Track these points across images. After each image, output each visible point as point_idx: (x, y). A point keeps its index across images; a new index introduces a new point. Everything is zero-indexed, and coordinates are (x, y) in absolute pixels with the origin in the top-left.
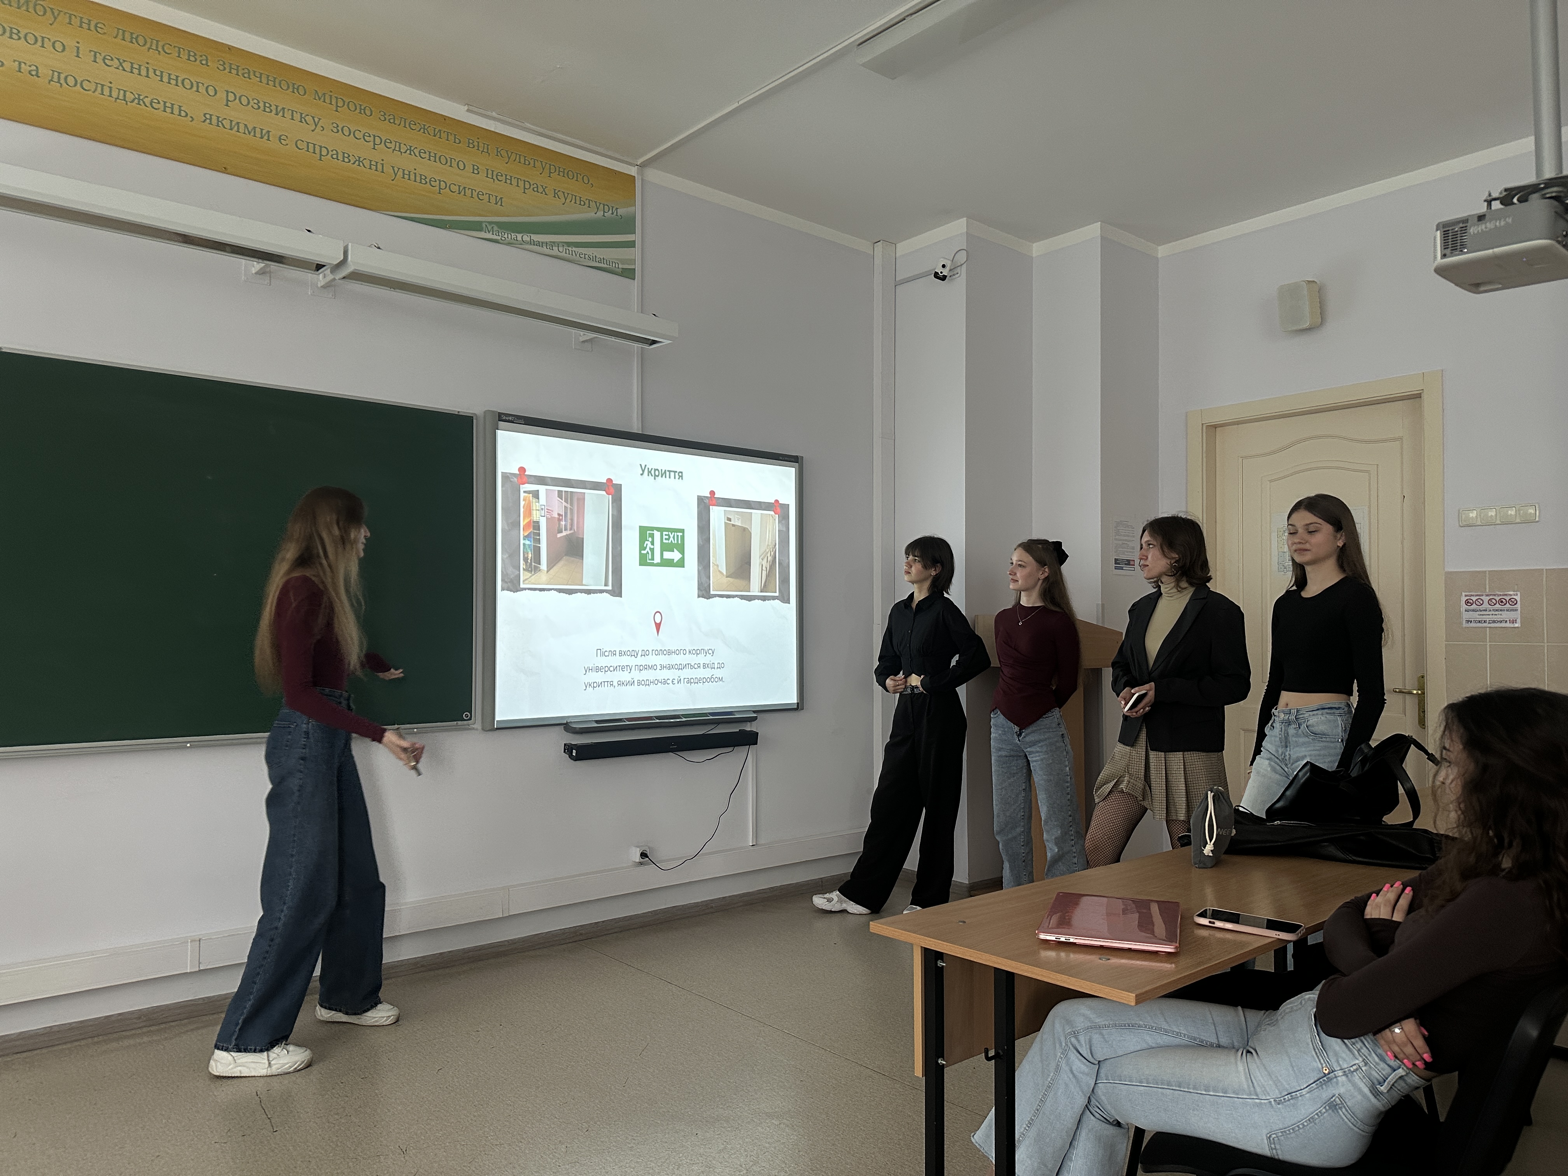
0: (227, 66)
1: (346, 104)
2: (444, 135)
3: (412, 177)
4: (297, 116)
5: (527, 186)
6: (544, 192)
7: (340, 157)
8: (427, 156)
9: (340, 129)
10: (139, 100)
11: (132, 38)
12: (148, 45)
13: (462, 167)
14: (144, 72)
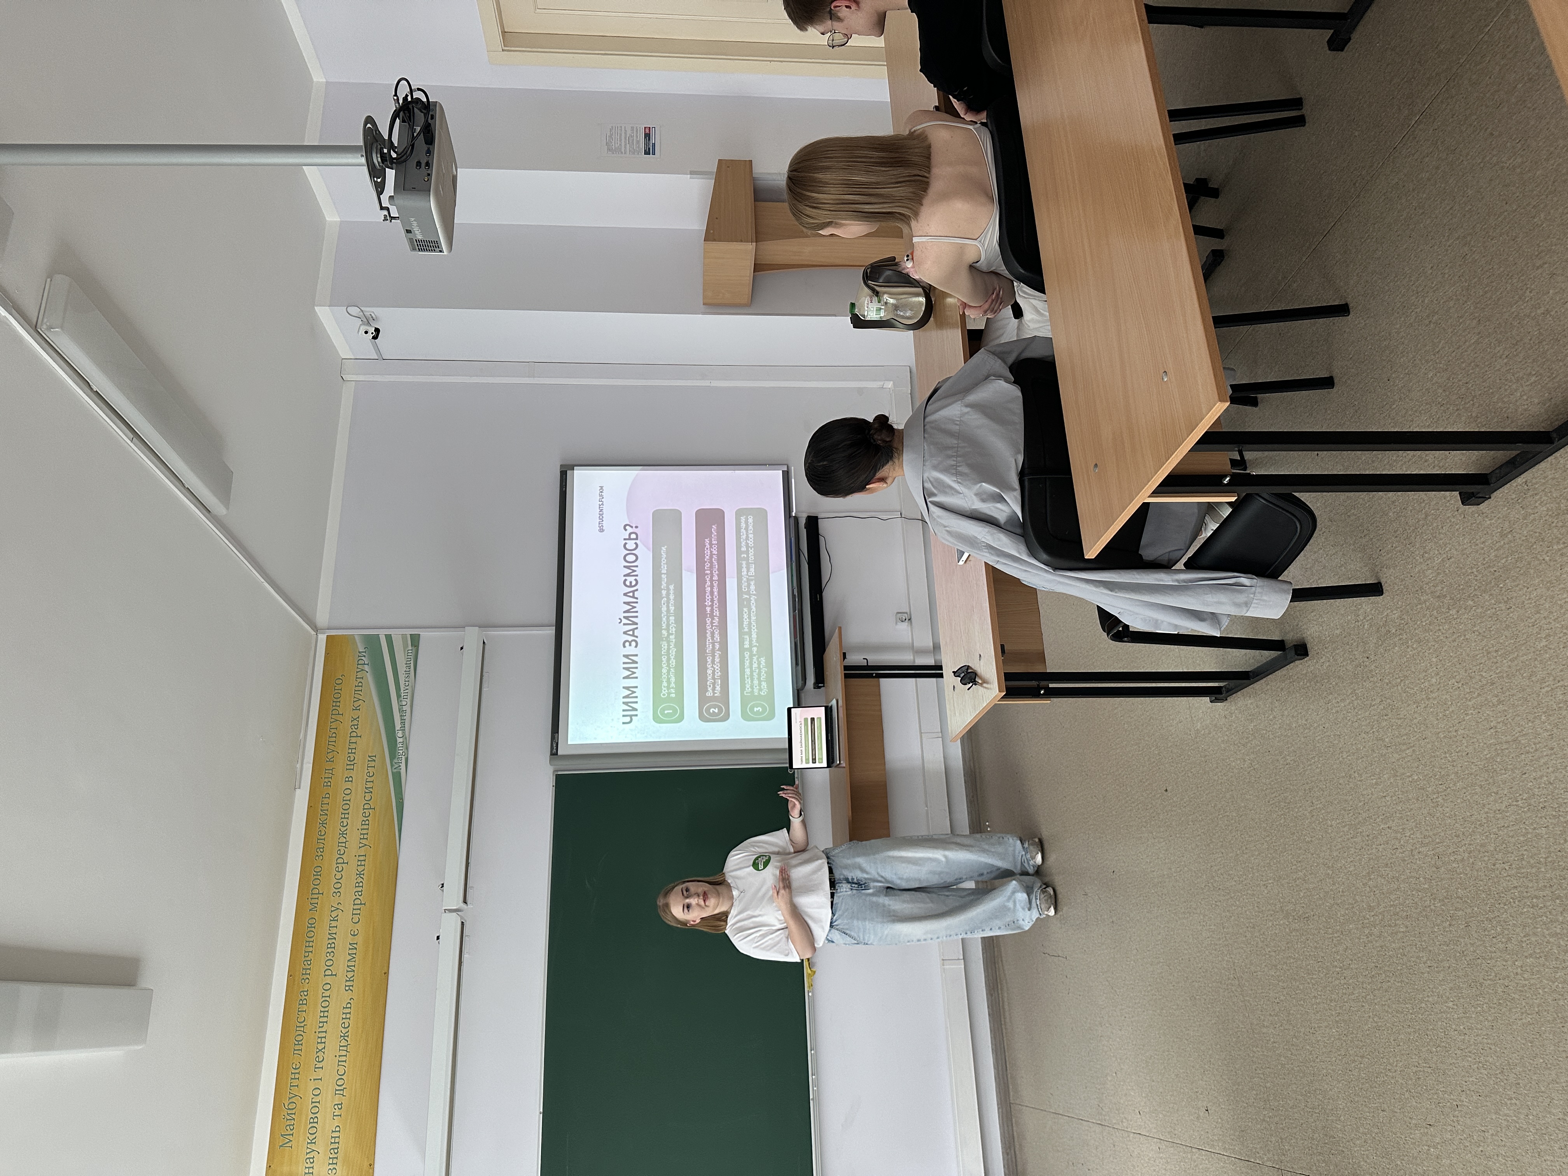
0: (305, 977)
1: (316, 887)
2: (325, 807)
3: (365, 831)
4: (334, 924)
5: (355, 734)
6: (357, 719)
7: (360, 889)
8: (345, 820)
9: (336, 891)
10: (344, 1037)
11: (298, 1044)
12: (302, 1034)
13: (348, 792)
14: (323, 1035)
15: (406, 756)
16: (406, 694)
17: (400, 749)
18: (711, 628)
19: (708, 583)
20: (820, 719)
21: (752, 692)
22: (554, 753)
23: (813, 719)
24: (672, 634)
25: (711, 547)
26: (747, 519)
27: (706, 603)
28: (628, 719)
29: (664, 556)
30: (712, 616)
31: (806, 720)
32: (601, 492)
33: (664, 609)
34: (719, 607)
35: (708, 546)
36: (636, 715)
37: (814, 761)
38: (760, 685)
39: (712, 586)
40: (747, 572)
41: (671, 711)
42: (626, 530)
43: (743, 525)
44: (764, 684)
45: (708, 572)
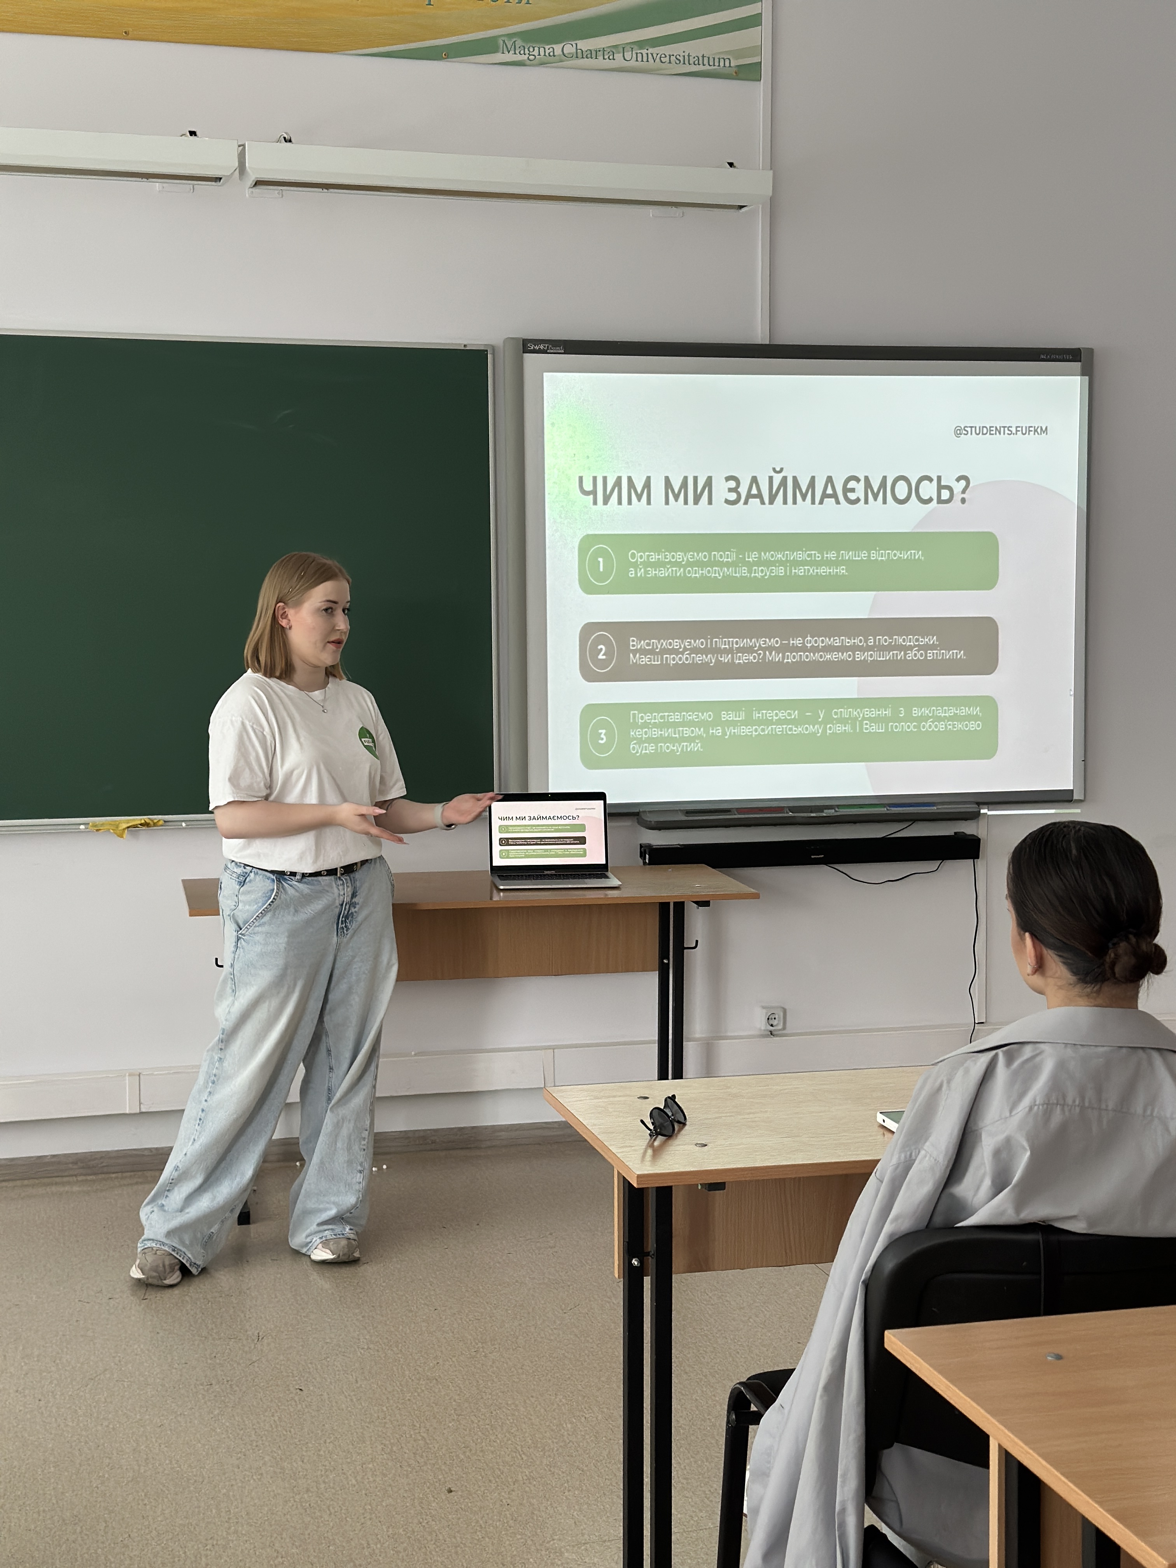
15: (528, 62)
16: (645, 59)
17: (542, 50)
18: (760, 648)
19: (848, 642)
20: (584, 855)
21: (635, 726)
22: (528, 346)
23: (582, 840)
24: (750, 572)
25: (921, 647)
26: (975, 718)
27: (809, 638)
28: (588, 487)
29: (905, 556)
30: (783, 649)
31: (582, 828)
32: (1036, 431)
33: (800, 555)
34: (801, 663)
35: (924, 641)
36: (595, 503)
37: (504, 842)
38: (650, 740)
39: (842, 649)
40: (870, 719)
41: (601, 570)
42: (958, 479)
43: (964, 711)
44: (651, 748)
45: (871, 643)
